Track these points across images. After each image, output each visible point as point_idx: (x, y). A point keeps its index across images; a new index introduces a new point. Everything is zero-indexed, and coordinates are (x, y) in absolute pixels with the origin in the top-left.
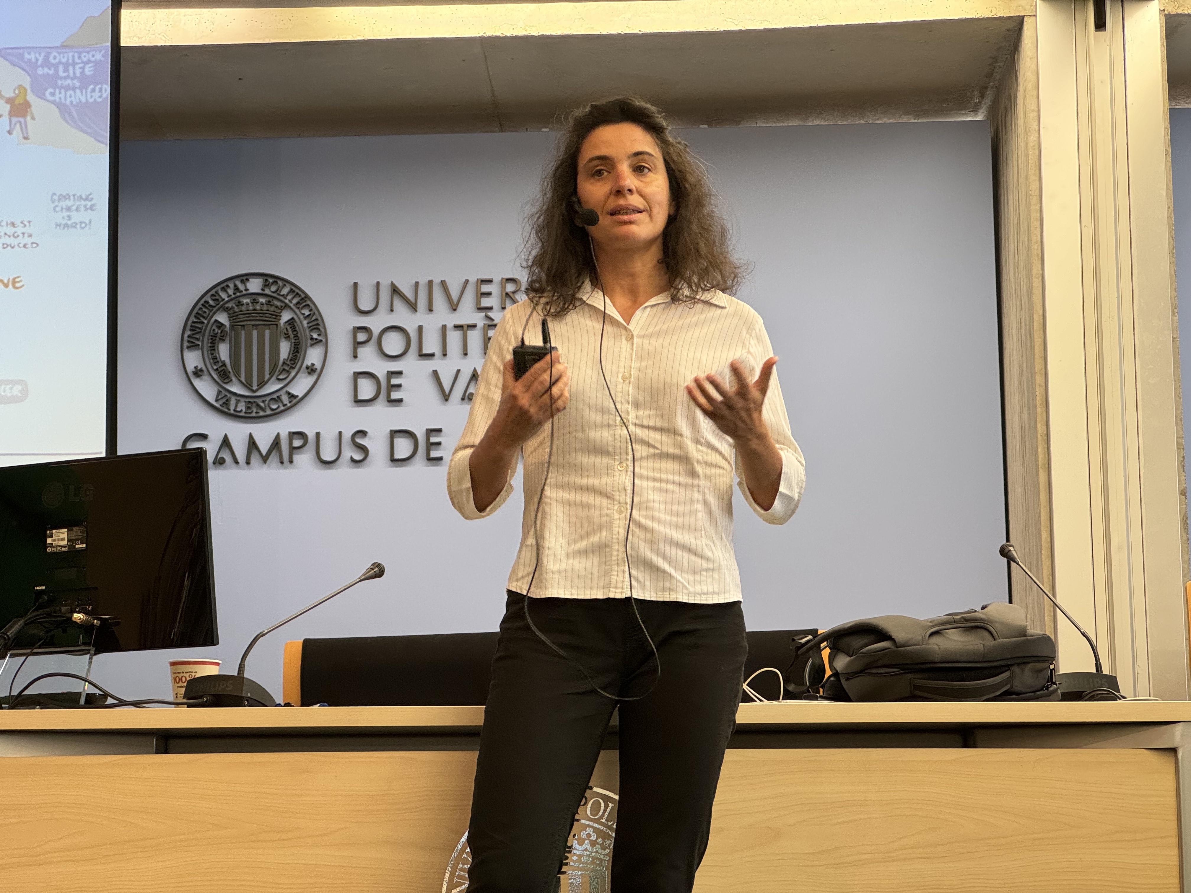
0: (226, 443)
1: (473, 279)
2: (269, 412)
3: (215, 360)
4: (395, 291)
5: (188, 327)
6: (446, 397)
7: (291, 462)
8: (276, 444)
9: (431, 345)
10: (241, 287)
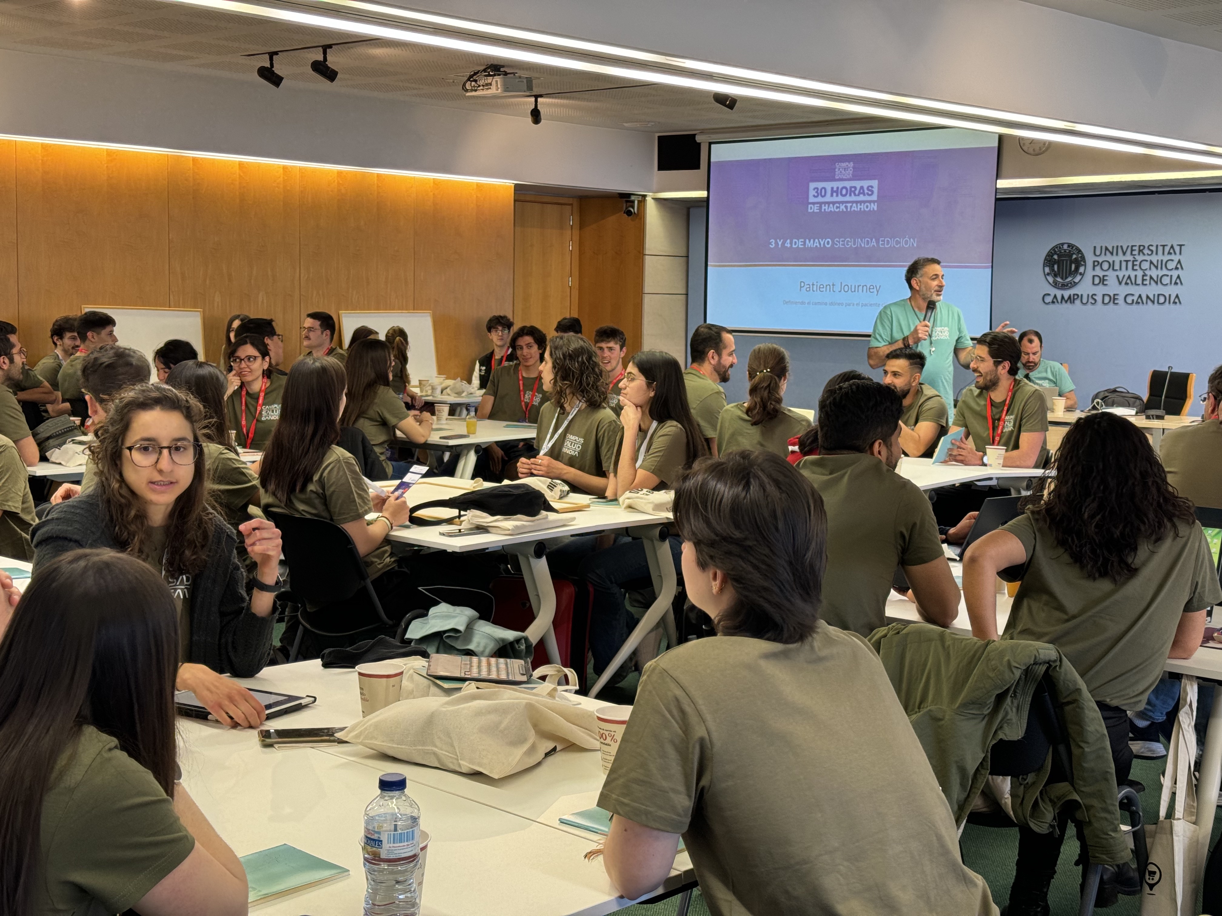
0: (1055, 297)
1: (1130, 245)
2: (1068, 287)
3: (1053, 270)
4: (1107, 249)
5: (1046, 260)
6: (1120, 283)
7: (1074, 302)
8: (1069, 297)
9: (1117, 267)
10: (1061, 247)
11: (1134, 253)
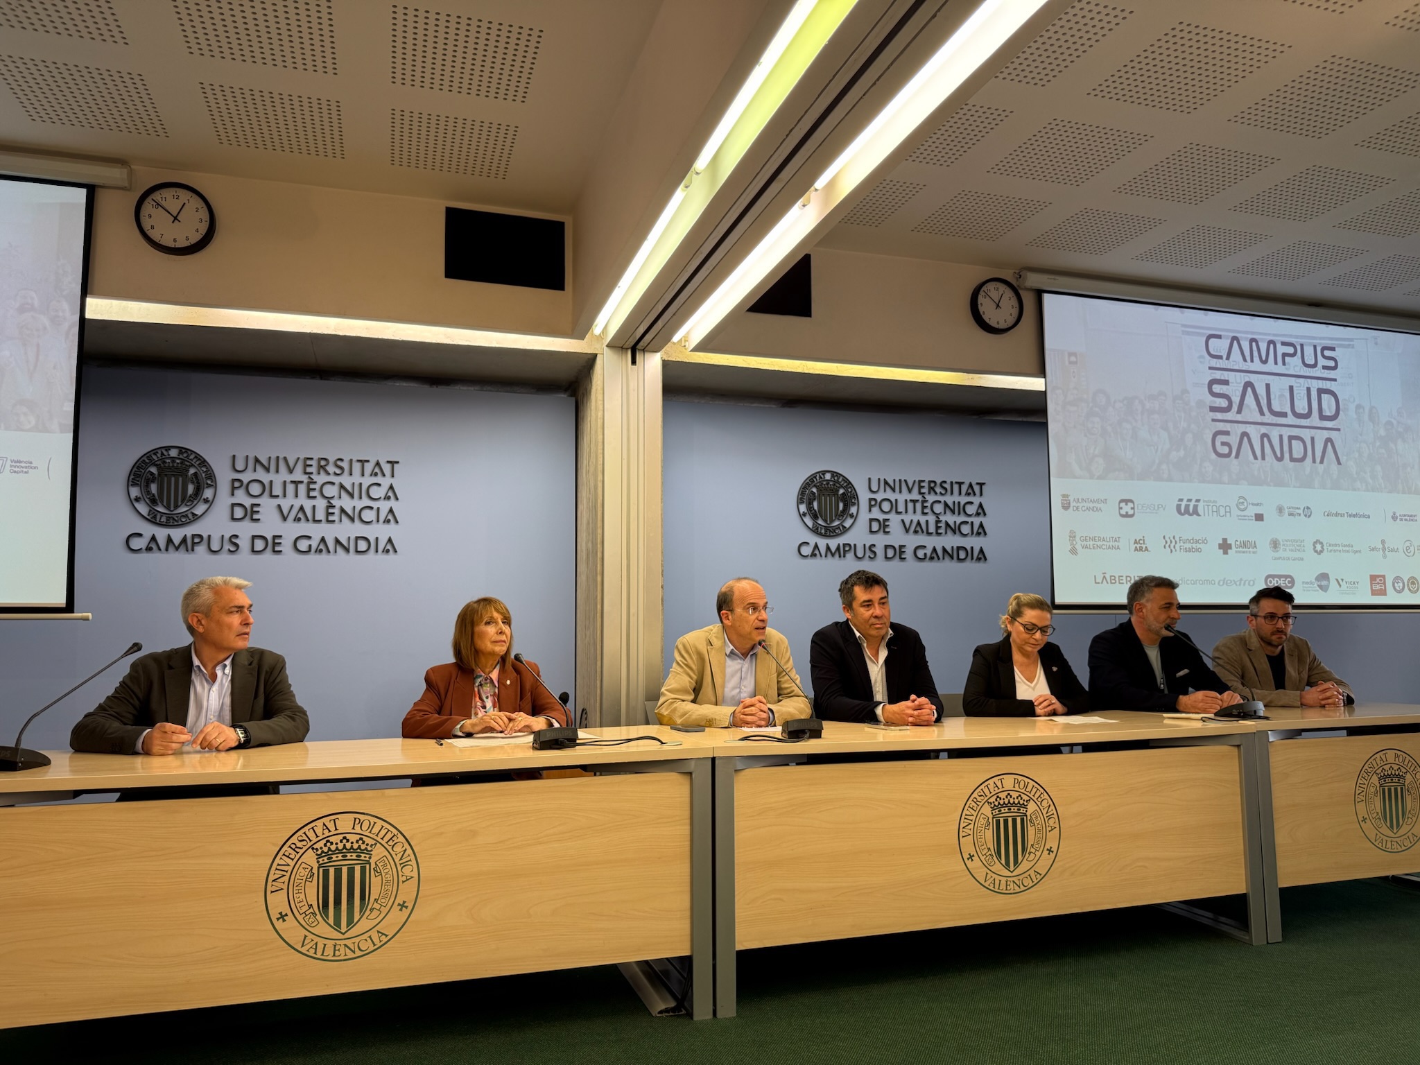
1: (302, 457)
2: (180, 523)
3: (148, 492)
4: (257, 460)
5: (132, 474)
6: (285, 519)
7: (193, 550)
8: (184, 540)
9: (277, 491)
10: (165, 453)
11: (309, 470)
